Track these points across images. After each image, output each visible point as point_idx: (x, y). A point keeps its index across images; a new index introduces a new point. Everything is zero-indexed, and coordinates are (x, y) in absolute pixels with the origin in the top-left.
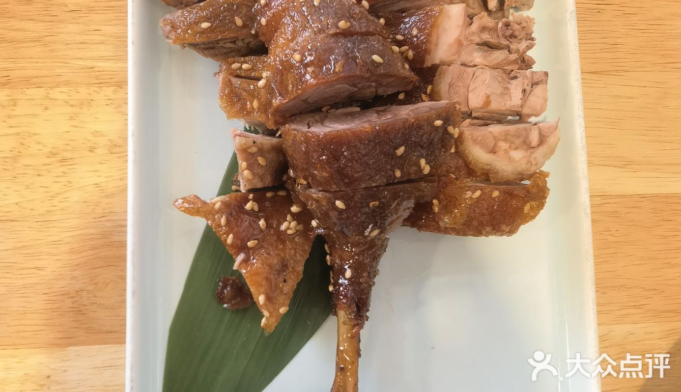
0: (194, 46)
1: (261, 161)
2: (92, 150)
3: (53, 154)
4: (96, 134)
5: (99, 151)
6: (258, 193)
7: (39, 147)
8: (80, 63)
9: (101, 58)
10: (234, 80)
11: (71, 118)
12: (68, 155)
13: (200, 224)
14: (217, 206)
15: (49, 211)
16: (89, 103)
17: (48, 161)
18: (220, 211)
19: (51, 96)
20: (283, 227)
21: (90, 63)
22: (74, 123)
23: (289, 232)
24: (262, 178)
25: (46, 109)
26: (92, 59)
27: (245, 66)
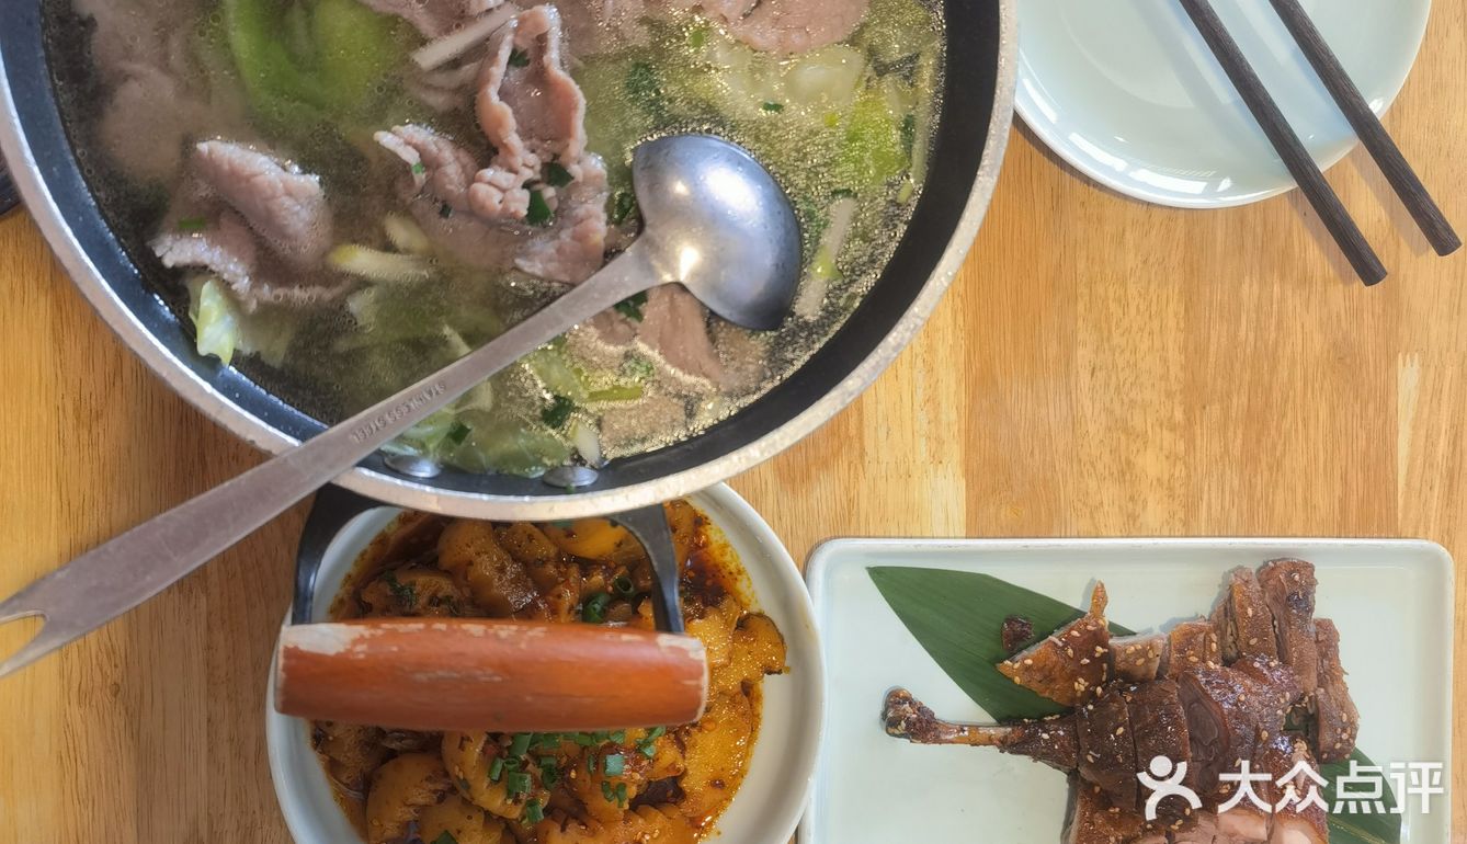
0: (1231, 597)
1: (1140, 661)
2: (1132, 499)
3: (1129, 462)
4: (1145, 501)
5: (1130, 505)
6: (1109, 657)
7: (1135, 452)
8: (1206, 488)
9: (1209, 507)
10: (1202, 635)
11: (1158, 480)
12: (1128, 477)
13: (1076, 600)
14: (1101, 622)
15: (1080, 461)
16: (1171, 496)
17: (1123, 458)
18: (1097, 624)
19: (1178, 462)
20: (1081, 680)
21: (1205, 497)
22: (1155, 483)
23: (1076, 684)
24: (1126, 660)
25: (1167, 457)
26: (1210, 499)
27: (1214, 645)
